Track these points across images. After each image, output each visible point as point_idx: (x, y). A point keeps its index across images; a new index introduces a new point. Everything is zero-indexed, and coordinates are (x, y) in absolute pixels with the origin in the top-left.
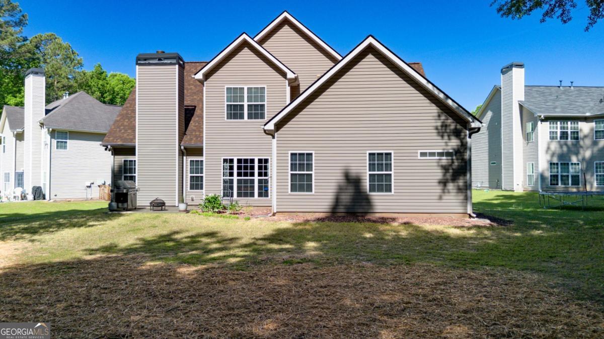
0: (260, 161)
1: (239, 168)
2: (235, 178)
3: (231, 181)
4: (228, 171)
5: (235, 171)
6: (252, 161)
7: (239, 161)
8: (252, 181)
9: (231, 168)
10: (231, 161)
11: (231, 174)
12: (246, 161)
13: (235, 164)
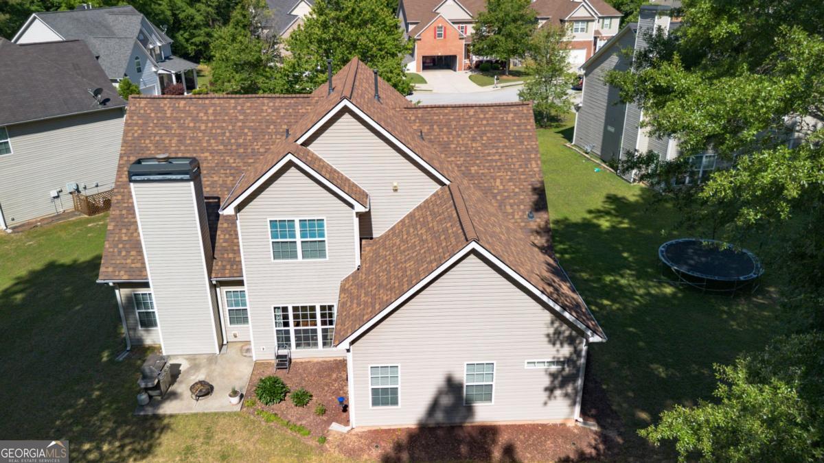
0: (323, 308)
1: (296, 317)
2: (292, 328)
3: (287, 332)
4: (282, 321)
5: (291, 320)
6: (313, 308)
7: (295, 309)
8: (315, 331)
9: (285, 317)
10: (285, 309)
11: (286, 324)
12: (304, 308)
13: (291, 313)
